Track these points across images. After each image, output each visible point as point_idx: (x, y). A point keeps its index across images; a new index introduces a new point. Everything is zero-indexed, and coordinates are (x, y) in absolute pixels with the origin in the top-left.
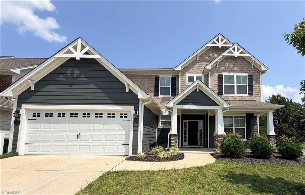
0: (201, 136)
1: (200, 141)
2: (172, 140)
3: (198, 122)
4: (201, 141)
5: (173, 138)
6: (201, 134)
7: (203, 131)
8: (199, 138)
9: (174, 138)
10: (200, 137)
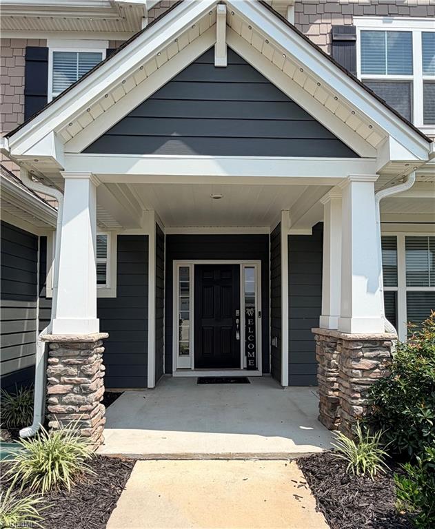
0: (251, 328)
1: (247, 350)
2: (59, 376)
3: (238, 266)
4: (250, 350)
5: (60, 367)
6: (250, 318)
7: (258, 307)
8: (241, 336)
9: (71, 365)
10: (247, 334)
